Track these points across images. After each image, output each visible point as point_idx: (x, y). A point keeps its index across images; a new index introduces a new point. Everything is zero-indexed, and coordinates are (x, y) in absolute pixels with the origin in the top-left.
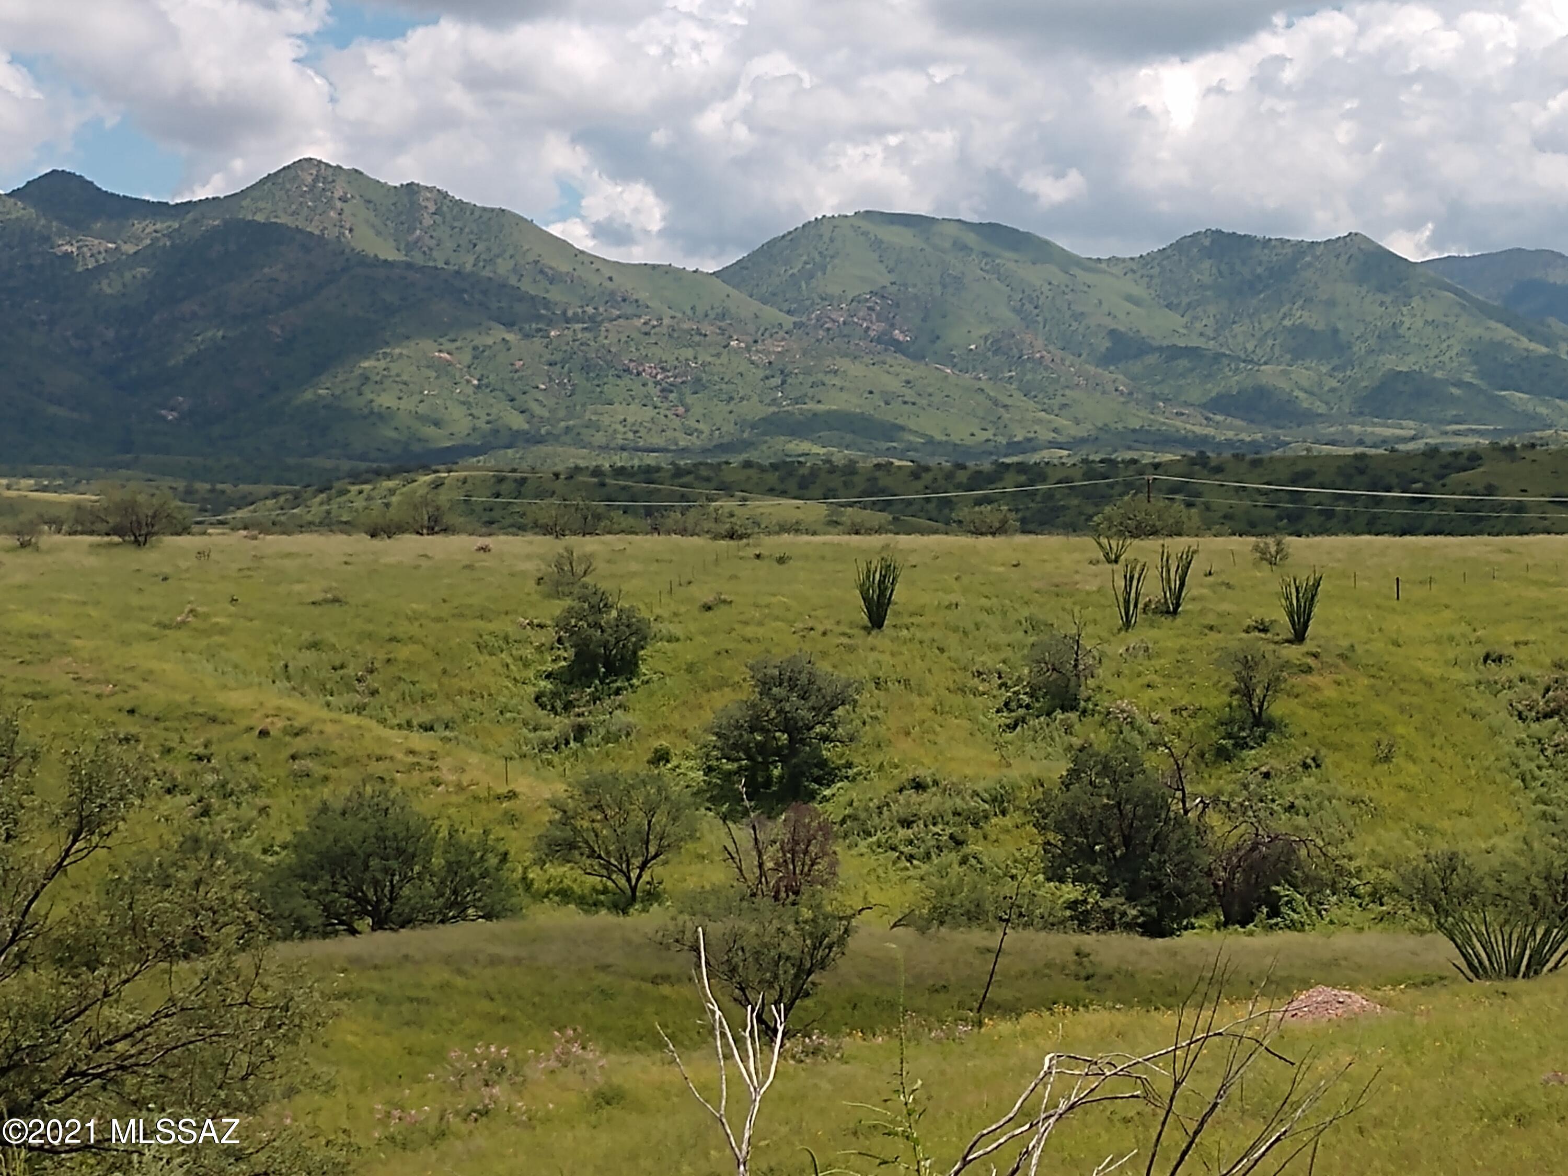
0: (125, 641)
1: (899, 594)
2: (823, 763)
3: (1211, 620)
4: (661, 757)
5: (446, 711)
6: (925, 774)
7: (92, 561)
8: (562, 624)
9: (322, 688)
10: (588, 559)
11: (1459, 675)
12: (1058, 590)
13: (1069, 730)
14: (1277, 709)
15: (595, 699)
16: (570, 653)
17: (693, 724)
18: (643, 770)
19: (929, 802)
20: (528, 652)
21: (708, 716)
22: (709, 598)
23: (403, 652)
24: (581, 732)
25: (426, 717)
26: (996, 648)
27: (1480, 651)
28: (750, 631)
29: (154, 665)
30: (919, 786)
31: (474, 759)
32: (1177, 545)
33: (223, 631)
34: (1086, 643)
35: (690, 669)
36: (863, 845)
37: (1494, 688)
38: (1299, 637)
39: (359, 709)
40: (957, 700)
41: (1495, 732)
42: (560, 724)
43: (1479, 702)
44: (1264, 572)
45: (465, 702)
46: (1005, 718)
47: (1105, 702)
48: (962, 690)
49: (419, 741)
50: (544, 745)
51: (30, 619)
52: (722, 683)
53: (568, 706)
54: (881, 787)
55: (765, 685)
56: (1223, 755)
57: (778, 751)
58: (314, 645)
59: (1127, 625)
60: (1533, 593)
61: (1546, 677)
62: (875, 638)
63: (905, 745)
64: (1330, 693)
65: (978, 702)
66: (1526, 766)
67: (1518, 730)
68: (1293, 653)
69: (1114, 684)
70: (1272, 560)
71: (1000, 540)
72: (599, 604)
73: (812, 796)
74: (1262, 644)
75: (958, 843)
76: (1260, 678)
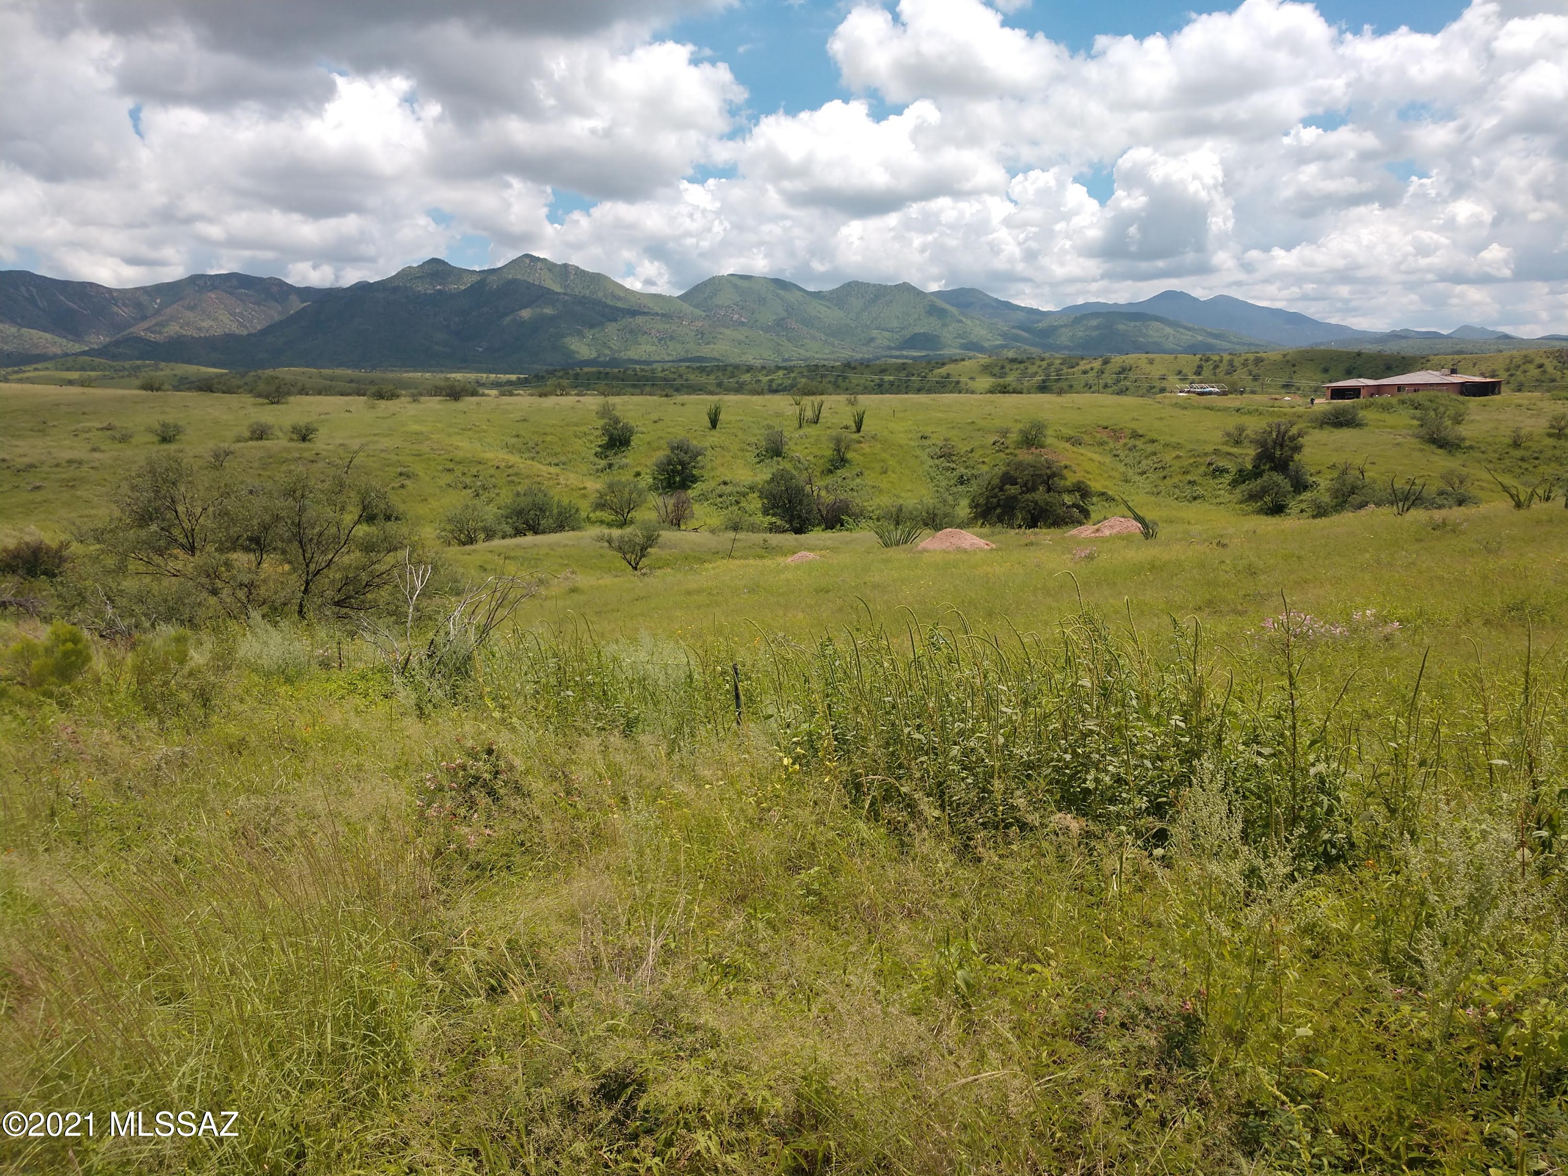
0: (450, 435)
1: (722, 417)
2: (693, 476)
3: (829, 424)
4: (638, 474)
5: (563, 459)
6: (727, 479)
7: (439, 407)
8: (604, 428)
9: (520, 451)
10: (614, 405)
11: (912, 443)
12: (778, 415)
13: (778, 463)
14: (849, 455)
15: (615, 454)
16: (606, 438)
17: (649, 463)
18: (631, 478)
19: (728, 489)
20: (592, 438)
21: (654, 460)
22: (656, 418)
23: (549, 438)
24: (610, 466)
25: (556, 461)
26: (755, 435)
27: (920, 435)
28: (670, 430)
29: (460, 444)
30: (725, 483)
31: (572, 476)
32: (817, 399)
33: (485, 431)
34: (785, 433)
35: (649, 443)
36: (706, 504)
37: (923, 448)
38: (859, 431)
39: (533, 459)
40: (740, 454)
41: (922, 463)
42: (603, 463)
43: (918, 452)
44: (849, 408)
45: (570, 456)
46: (757, 460)
47: (792, 454)
48: (742, 450)
49: (553, 470)
50: (598, 470)
51: (416, 427)
52: (659, 448)
53: (606, 457)
54: (713, 484)
55: (673, 449)
56: (830, 472)
57: (678, 472)
58: (517, 436)
59: (800, 427)
60: (940, 415)
61: (941, 443)
62: (714, 432)
63: (721, 469)
64: (867, 450)
65: (747, 454)
66: (933, 474)
67: (931, 462)
68: (856, 436)
69: (794, 448)
70: (852, 403)
71: (761, 397)
72: (617, 421)
73: (689, 487)
74: (845, 434)
75: (738, 502)
76: (843, 445)
